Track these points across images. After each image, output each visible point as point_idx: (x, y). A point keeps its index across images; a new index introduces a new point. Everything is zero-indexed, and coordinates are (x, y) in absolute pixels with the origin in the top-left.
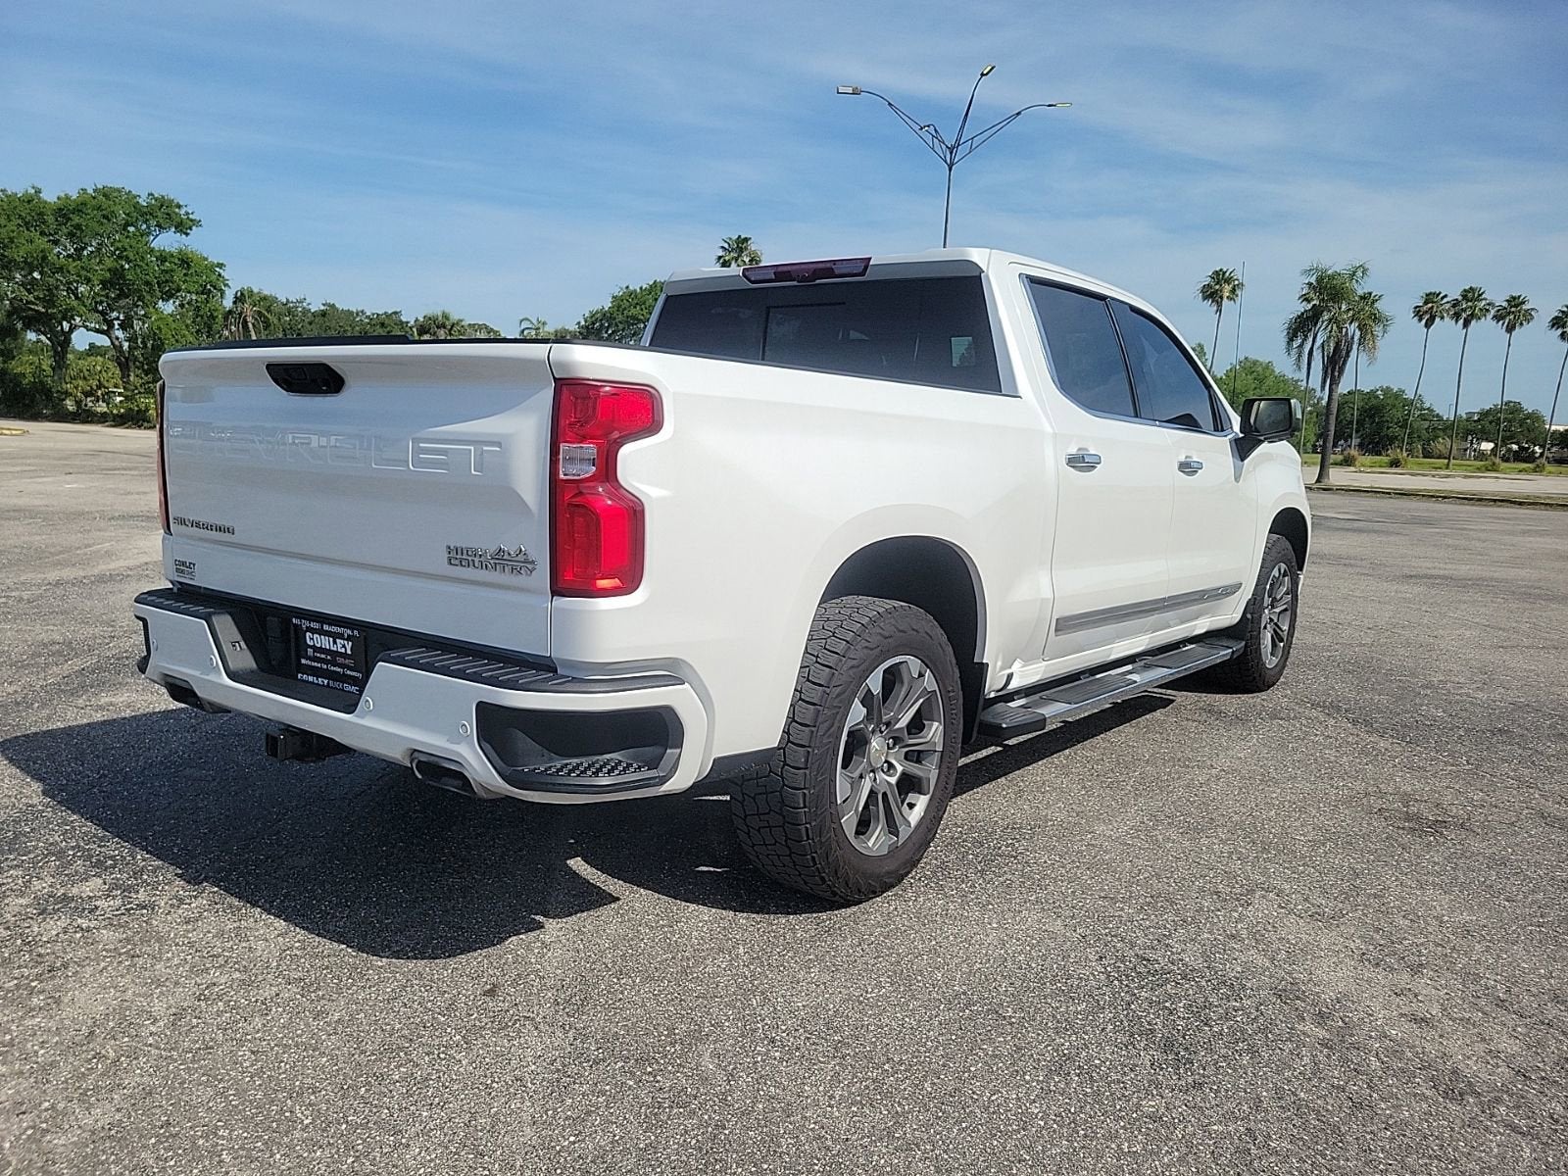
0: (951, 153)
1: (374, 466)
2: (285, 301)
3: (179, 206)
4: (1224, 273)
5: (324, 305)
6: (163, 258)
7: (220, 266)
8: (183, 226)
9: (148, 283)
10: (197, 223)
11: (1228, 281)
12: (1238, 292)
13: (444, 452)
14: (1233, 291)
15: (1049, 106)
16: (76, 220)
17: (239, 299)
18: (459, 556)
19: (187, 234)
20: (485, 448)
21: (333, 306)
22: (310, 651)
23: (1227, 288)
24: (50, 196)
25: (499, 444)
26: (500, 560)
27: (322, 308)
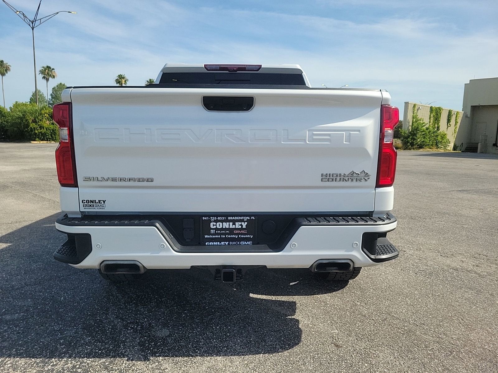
0: (33, 23)
1: (282, 143)
4: (122, 76)
11: (123, 78)
12: (127, 82)
13: (329, 135)
14: (125, 81)
15: (69, 12)
18: (327, 177)
20: (351, 133)
22: (213, 231)
23: (123, 80)
25: (359, 131)
26: (352, 176)
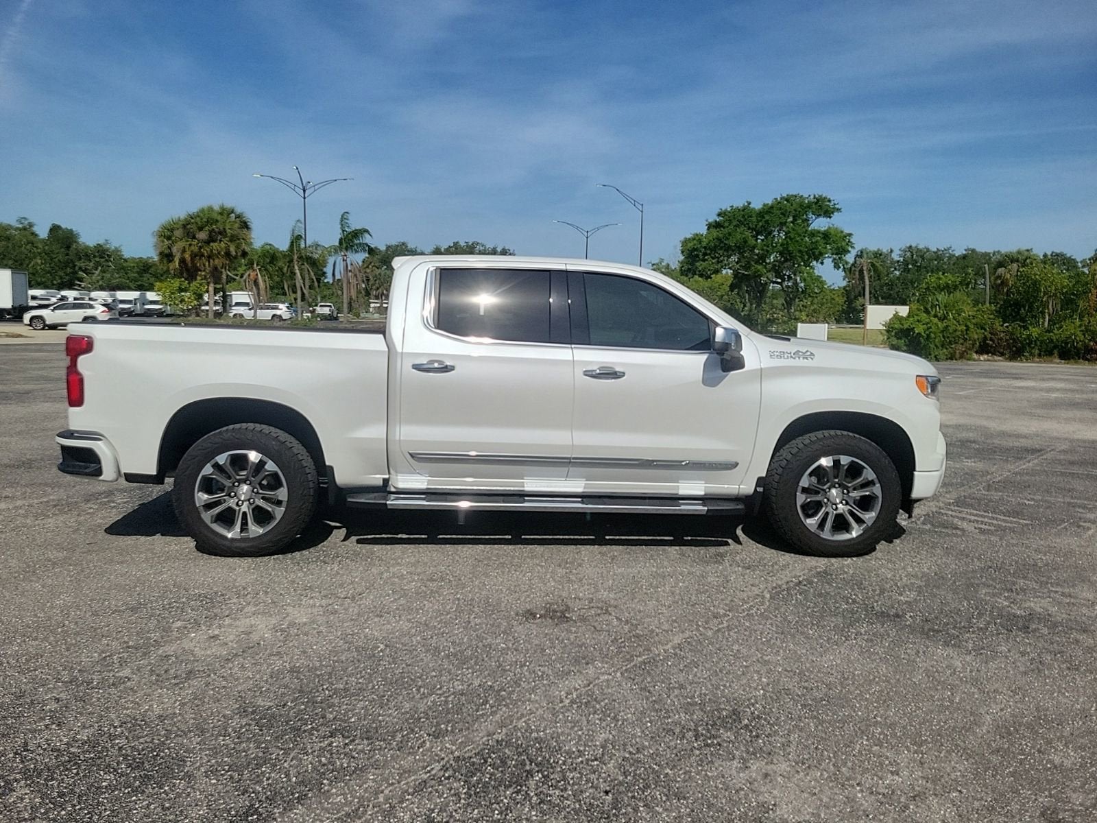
2: (935, 250)
3: (829, 201)
5: (966, 250)
6: (813, 234)
7: (850, 235)
8: (828, 213)
9: (800, 251)
10: (839, 210)
16: (767, 217)
17: (860, 255)
19: (830, 217)
21: (973, 251)
24: (757, 205)
27: (964, 252)
